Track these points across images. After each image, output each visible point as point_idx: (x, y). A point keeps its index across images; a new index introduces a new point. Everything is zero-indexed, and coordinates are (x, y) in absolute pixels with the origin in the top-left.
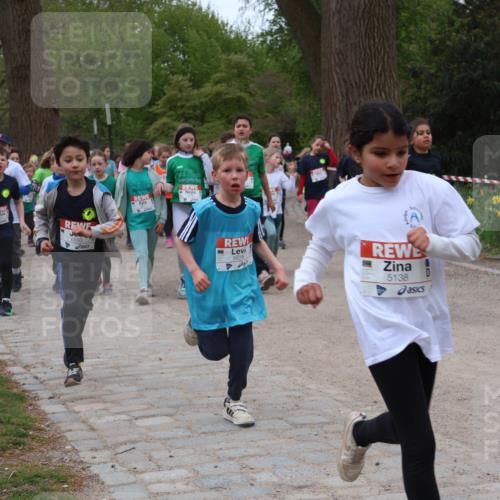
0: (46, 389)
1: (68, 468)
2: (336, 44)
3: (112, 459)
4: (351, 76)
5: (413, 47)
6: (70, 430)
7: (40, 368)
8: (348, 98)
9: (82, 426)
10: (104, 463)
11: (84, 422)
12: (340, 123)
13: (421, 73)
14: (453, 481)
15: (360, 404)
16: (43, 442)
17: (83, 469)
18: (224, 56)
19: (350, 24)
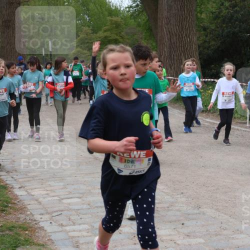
0: (17, 183)
1: (29, 223)
2: (165, 14)
3: (50, 219)
4: (173, 30)
5: (203, 16)
6: (29, 204)
7: (15, 173)
8: (171, 41)
9: (36, 202)
10: (47, 221)
11: (37, 200)
12: (166, 53)
13: (208, 29)
14: (220, 233)
15: (174, 194)
16: (16, 210)
17: (36, 224)
18: (109, 18)
19: (173, 3)
